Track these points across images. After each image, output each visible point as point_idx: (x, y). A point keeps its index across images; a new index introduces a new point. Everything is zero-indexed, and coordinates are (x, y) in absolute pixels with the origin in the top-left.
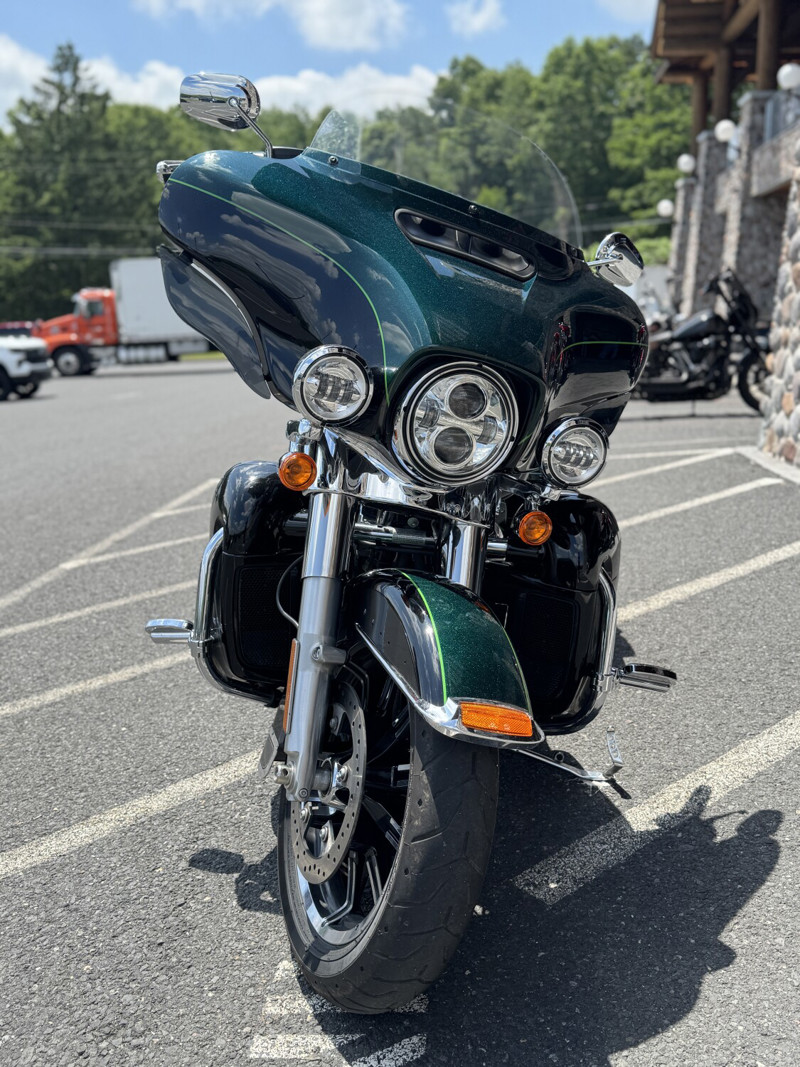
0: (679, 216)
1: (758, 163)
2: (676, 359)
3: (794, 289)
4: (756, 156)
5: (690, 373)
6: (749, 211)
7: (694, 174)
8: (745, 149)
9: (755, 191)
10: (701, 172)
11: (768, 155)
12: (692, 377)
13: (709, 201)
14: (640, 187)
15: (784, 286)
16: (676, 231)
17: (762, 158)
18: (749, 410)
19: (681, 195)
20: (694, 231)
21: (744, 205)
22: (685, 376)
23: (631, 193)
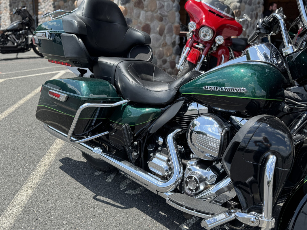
2: (10, 38)
5: (17, 43)
12: (19, 45)
18: (36, 55)
22: (16, 44)
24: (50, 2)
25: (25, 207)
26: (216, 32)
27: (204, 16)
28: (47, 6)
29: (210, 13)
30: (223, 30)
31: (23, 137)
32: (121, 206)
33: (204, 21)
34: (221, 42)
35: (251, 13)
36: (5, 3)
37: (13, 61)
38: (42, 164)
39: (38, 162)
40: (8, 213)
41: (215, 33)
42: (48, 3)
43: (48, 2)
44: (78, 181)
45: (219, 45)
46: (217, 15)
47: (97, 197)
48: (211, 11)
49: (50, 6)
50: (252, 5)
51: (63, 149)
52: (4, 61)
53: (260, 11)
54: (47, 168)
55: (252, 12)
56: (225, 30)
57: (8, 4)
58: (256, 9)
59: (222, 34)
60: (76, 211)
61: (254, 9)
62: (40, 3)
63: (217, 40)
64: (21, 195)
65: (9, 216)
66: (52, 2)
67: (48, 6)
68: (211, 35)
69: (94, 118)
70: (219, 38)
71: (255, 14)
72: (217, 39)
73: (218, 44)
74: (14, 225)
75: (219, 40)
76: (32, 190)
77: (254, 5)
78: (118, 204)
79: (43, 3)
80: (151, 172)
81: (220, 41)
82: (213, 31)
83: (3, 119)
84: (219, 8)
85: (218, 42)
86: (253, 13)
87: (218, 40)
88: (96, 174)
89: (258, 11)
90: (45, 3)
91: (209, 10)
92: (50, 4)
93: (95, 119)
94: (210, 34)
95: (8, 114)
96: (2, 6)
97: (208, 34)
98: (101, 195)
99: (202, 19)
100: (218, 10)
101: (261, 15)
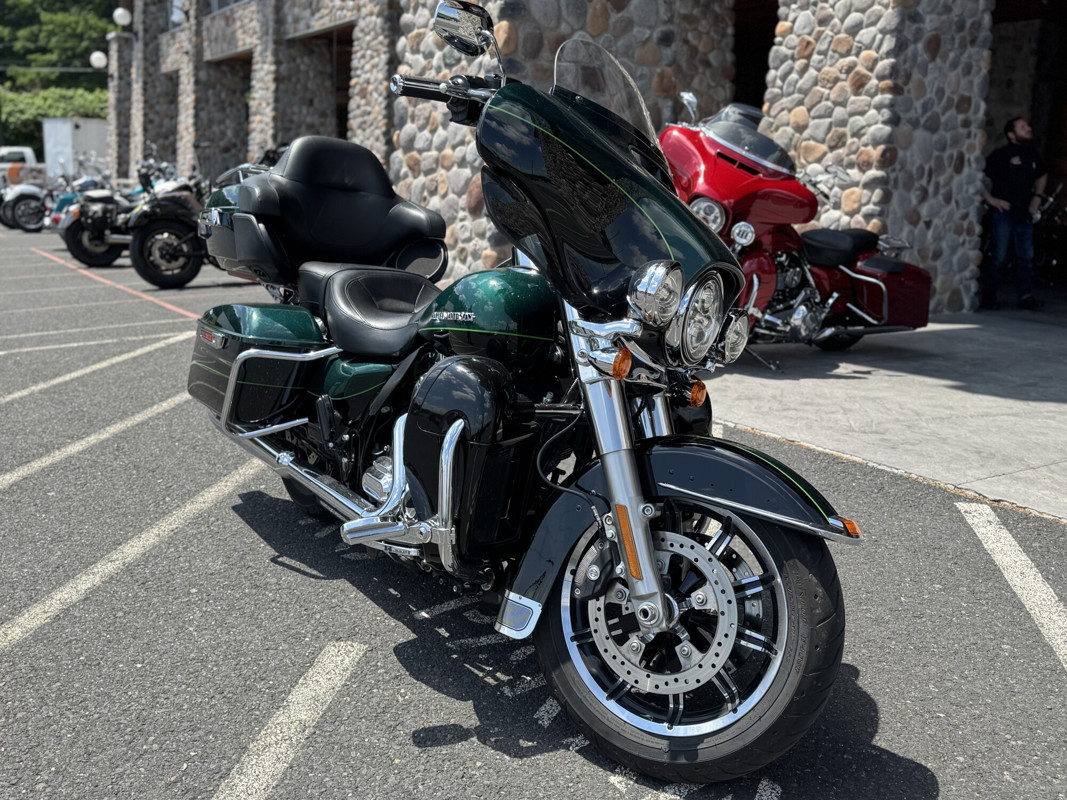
0: (114, 69)
1: (208, 29)
3: (410, 174)
4: (207, 22)
6: (203, 75)
7: (129, 28)
8: (192, 13)
9: (208, 56)
10: (139, 27)
11: (220, 23)
13: (153, 58)
14: (35, 28)
15: (399, 171)
16: (113, 84)
17: (214, 25)
19: (114, 48)
20: (137, 89)
21: (197, 68)
23: (22, 33)
24: (377, 128)
25: (130, 564)
26: (731, 212)
27: (702, 168)
28: (368, 139)
29: (720, 161)
30: (751, 206)
31: (184, 451)
32: (319, 574)
33: (701, 180)
34: (748, 238)
35: (936, 153)
36: (262, 131)
37: (246, 288)
38: (201, 499)
39: (194, 495)
40: (95, 570)
41: (731, 217)
42: (373, 131)
43: (373, 128)
44: (256, 531)
45: (744, 248)
46: (741, 166)
47: (280, 559)
48: (725, 156)
49: (377, 139)
50: (941, 132)
51: (257, 478)
52: (221, 289)
53: (971, 148)
54: (205, 506)
55: (943, 149)
56: (758, 205)
57: (271, 132)
58: (956, 141)
59: (750, 218)
60: (224, 577)
61: (949, 142)
62: (352, 129)
63: (735, 234)
64: (132, 546)
65: (94, 574)
66: (384, 129)
67: (372, 139)
68: (719, 221)
69: (286, 384)
70: (743, 228)
71: (951, 156)
72: (737, 231)
73: (740, 244)
74: (99, 587)
75: (742, 234)
76: (157, 539)
77: (946, 130)
78: (315, 572)
79: (359, 132)
80: (366, 497)
81: (745, 237)
82: (725, 211)
83: (159, 414)
84: (746, 148)
85: (738, 239)
86: (946, 155)
87: (738, 234)
88: (302, 522)
89: (964, 149)
90: (364, 130)
91: (719, 154)
92: (378, 132)
93: (289, 388)
94: (716, 218)
95: (173, 406)
96: (254, 140)
97: (711, 217)
98: (288, 556)
99: (697, 175)
100: (744, 153)
101: (977, 160)
